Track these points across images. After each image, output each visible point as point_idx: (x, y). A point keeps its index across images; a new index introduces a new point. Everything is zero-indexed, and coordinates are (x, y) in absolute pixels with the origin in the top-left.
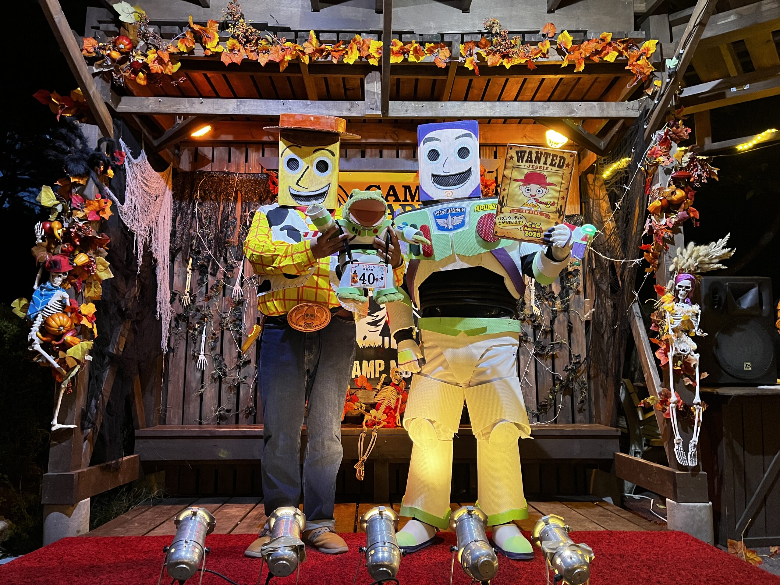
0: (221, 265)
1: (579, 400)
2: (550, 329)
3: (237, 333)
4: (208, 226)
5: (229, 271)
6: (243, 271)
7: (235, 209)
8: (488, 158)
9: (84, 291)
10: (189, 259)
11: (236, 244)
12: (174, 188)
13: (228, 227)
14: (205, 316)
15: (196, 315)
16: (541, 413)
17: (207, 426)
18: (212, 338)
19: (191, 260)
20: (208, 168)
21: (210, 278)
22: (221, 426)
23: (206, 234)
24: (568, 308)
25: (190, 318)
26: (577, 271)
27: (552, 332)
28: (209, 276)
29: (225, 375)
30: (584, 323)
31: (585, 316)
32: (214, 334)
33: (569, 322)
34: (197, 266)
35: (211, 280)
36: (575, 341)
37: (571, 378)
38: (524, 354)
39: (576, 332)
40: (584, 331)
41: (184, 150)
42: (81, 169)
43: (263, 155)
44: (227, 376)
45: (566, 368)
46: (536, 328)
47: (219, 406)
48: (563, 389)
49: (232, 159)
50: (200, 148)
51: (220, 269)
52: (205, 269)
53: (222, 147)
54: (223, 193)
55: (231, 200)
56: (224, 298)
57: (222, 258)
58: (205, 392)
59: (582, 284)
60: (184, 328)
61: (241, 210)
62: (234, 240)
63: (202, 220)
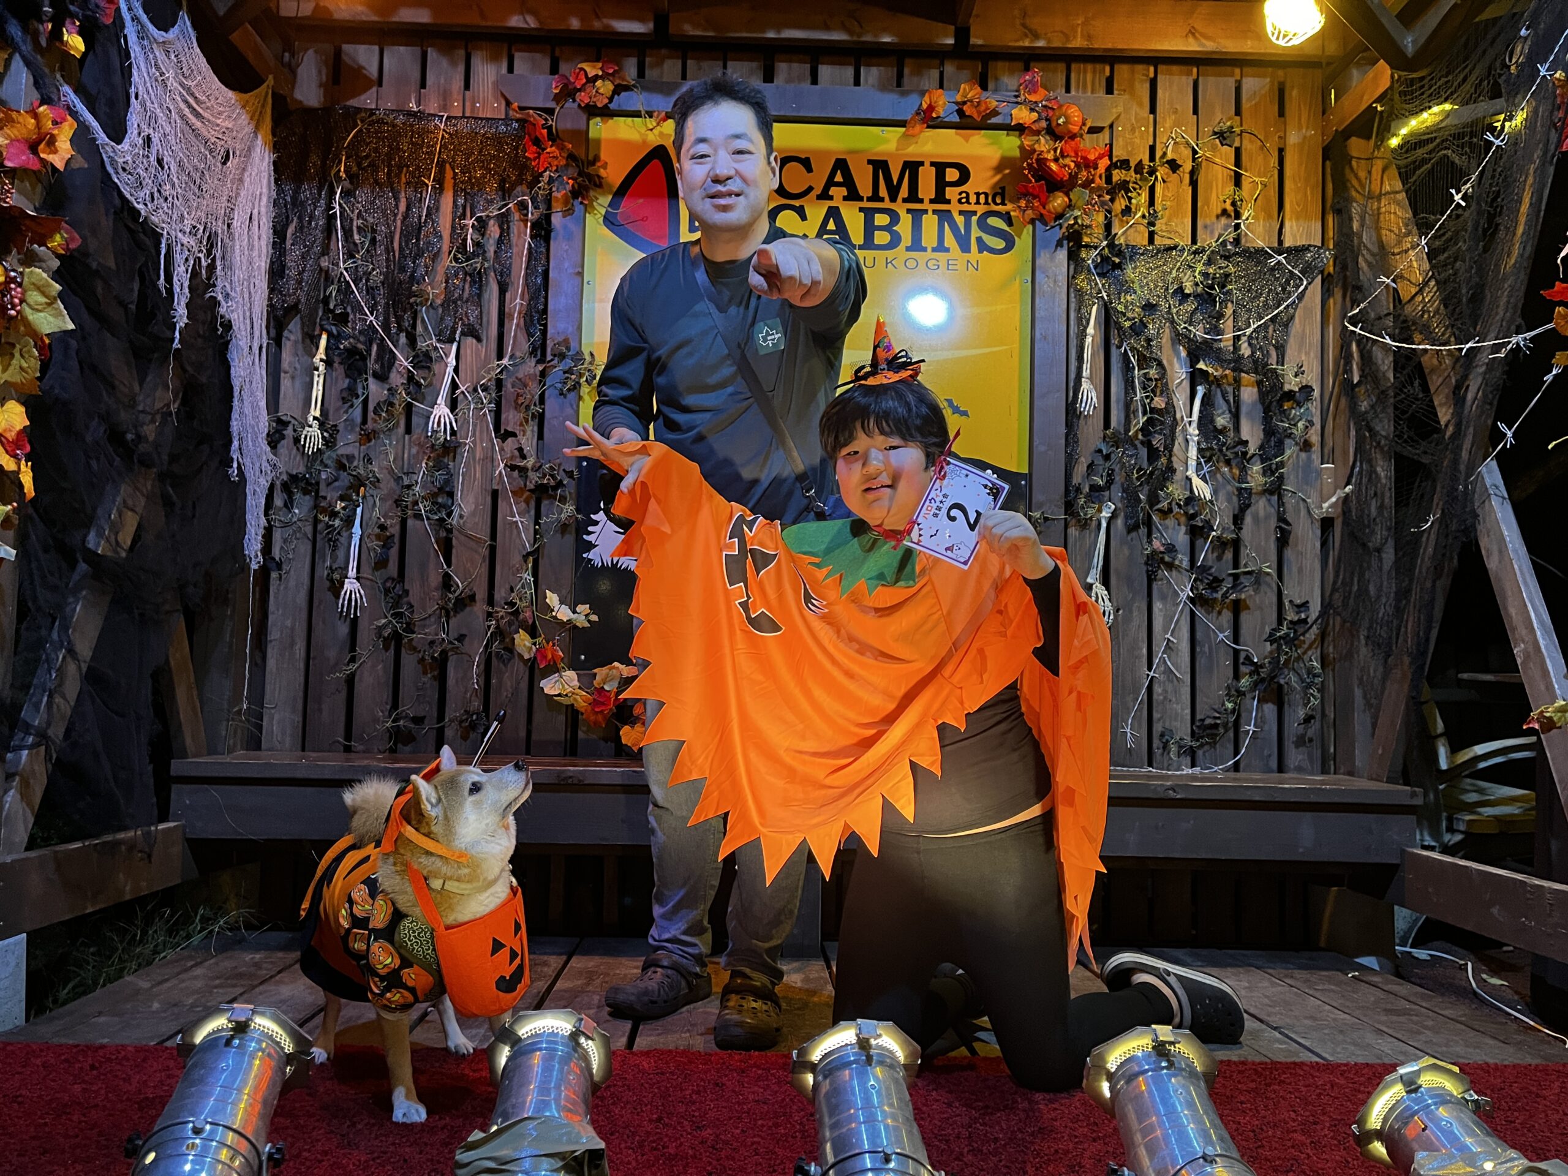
0: (402, 353)
1: (1301, 713)
2: (1232, 536)
3: (441, 526)
4: (368, 251)
5: (423, 367)
6: (456, 370)
7: (437, 210)
8: (1089, 94)
10: (320, 336)
11: (439, 302)
13: (419, 254)
14: (358, 483)
15: (336, 480)
16: (1202, 745)
17: (361, 756)
18: (378, 537)
19: (324, 337)
20: (367, 100)
21: (373, 385)
22: (398, 756)
23: (364, 273)
24: (1279, 487)
25: (322, 486)
26: (1307, 389)
27: (1236, 544)
28: (371, 380)
29: (410, 628)
30: (1318, 525)
31: (1325, 505)
32: (382, 527)
33: (1282, 519)
34: (339, 355)
35: (375, 390)
36: (1295, 569)
37: (1282, 659)
38: (1163, 598)
39: (1296, 545)
40: (1318, 544)
41: (306, 50)
43: (511, 70)
44: (413, 632)
45: (1271, 635)
46: (1197, 532)
47: (395, 706)
48: (1262, 687)
49: (430, 79)
50: (348, 51)
51: (397, 363)
52: (360, 363)
53: (406, 45)
54: (408, 167)
55: (427, 186)
56: (407, 437)
57: (403, 336)
58: (358, 673)
59: (1318, 426)
60: (305, 509)
61: (454, 213)
62: (435, 290)
63: (352, 236)
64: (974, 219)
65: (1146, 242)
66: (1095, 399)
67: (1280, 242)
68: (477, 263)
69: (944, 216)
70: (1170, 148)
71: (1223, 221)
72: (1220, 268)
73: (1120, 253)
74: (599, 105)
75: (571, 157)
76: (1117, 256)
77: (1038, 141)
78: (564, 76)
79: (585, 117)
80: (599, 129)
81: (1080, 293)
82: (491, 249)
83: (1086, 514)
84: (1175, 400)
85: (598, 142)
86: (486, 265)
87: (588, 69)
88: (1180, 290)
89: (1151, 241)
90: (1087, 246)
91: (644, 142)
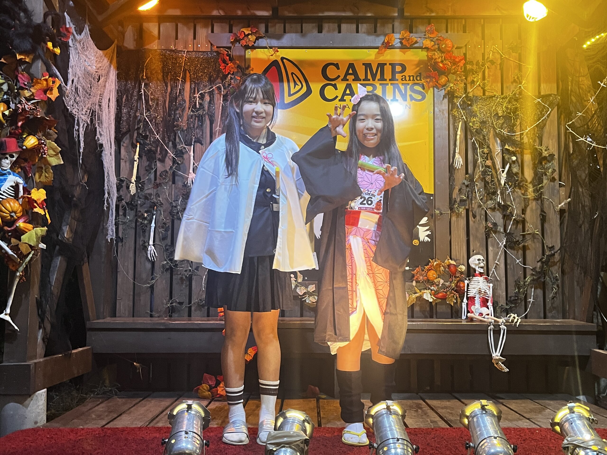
0: (170, 151)
2: (521, 219)
4: (155, 108)
5: (180, 156)
6: (194, 157)
7: (184, 89)
8: (456, 33)
9: (35, 175)
11: (185, 128)
12: (118, 69)
13: (177, 109)
14: (154, 205)
15: (144, 204)
16: (510, 308)
17: (157, 319)
18: (163, 227)
19: (138, 146)
20: (153, 46)
21: (159, 164)
22: (172, 318)
23: (154, 117)
24: (541, 197)
25: (139, 206)
26: (552, 156)
27: (524, 222)
28: (158, 162)
29: (176, 266)
30: (558, 213)
31: (560, 206)
32: (164, 223)
33: (542, 211)
34: (144, 152)
35: (160, 166)
36: (549, 231)
38: (493, 246)
39: (549, 222)
40: (559, 221)
41: (129, 26)
42: (27, 45)
43: (212, 31)
44: (178, 267)
46: (507, 217)
47: (171, 298)
48: (535, 283)
49: (179, 36)
50: (145, 25)
51: (168, 155)
52: (154, 155)
53: (169, 22)
54: (171, 72)
55: (179, 80)
56: (173, 185)
57: (171, 143)
58: (155, 284)
59: (557, 170)
60: (132, 216)
61: (191, 91)
62: (183, 123)
63: (149, 102)
64: (408, 87)
65: (482, 94)
66: (461, 162)
67: (539, 93)
68: (200, 112)
69: (395, 86)
70: (491, 55)
71: (514, 84)
72: (513, 105)
73: (470, 100)
74: (250, 45)
75: (239, 67)
76: (469, 101)
77: (434, 54)
78: (235, 34)
79: (244, 50)
80: (250, 54)
81: (454, 117)
82: (206, 106)
83: (459, 211)
84: (495, 161)
85: (249, 59)
86: (204, 113)
87: (245, 31)
88: (497, 114)
89: (484, 94)
90: (457, 97)
91: (269, 59)
